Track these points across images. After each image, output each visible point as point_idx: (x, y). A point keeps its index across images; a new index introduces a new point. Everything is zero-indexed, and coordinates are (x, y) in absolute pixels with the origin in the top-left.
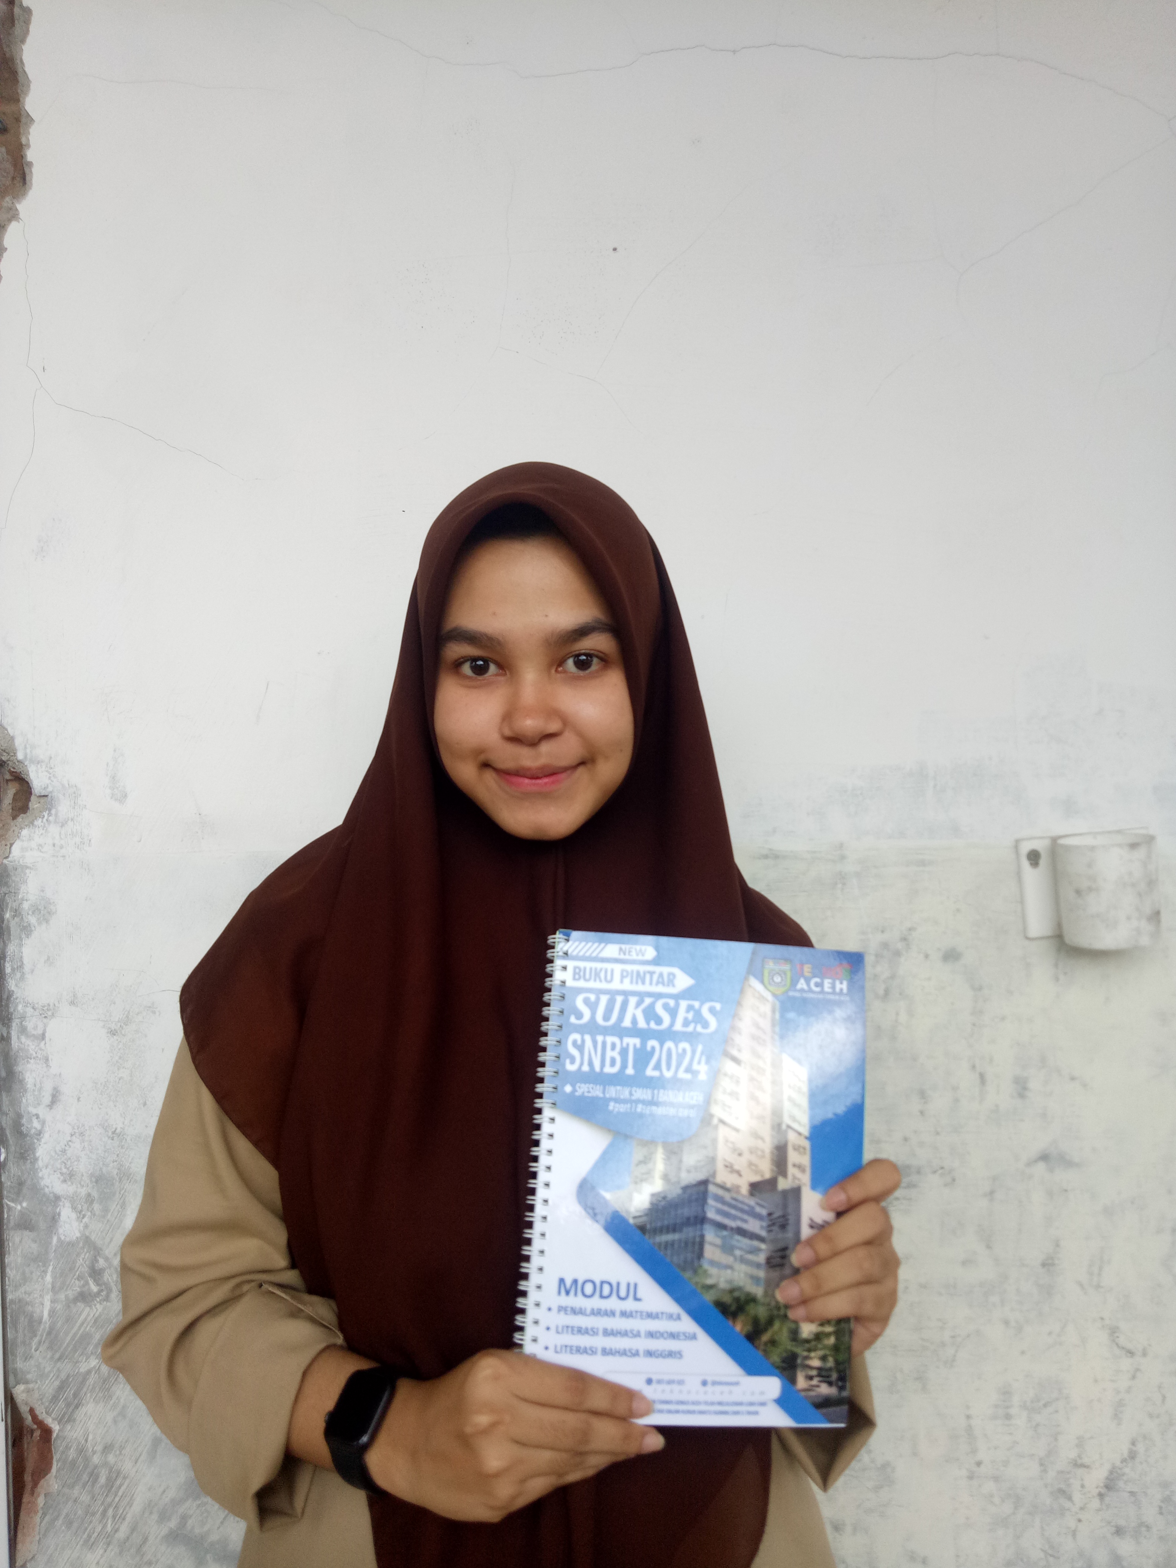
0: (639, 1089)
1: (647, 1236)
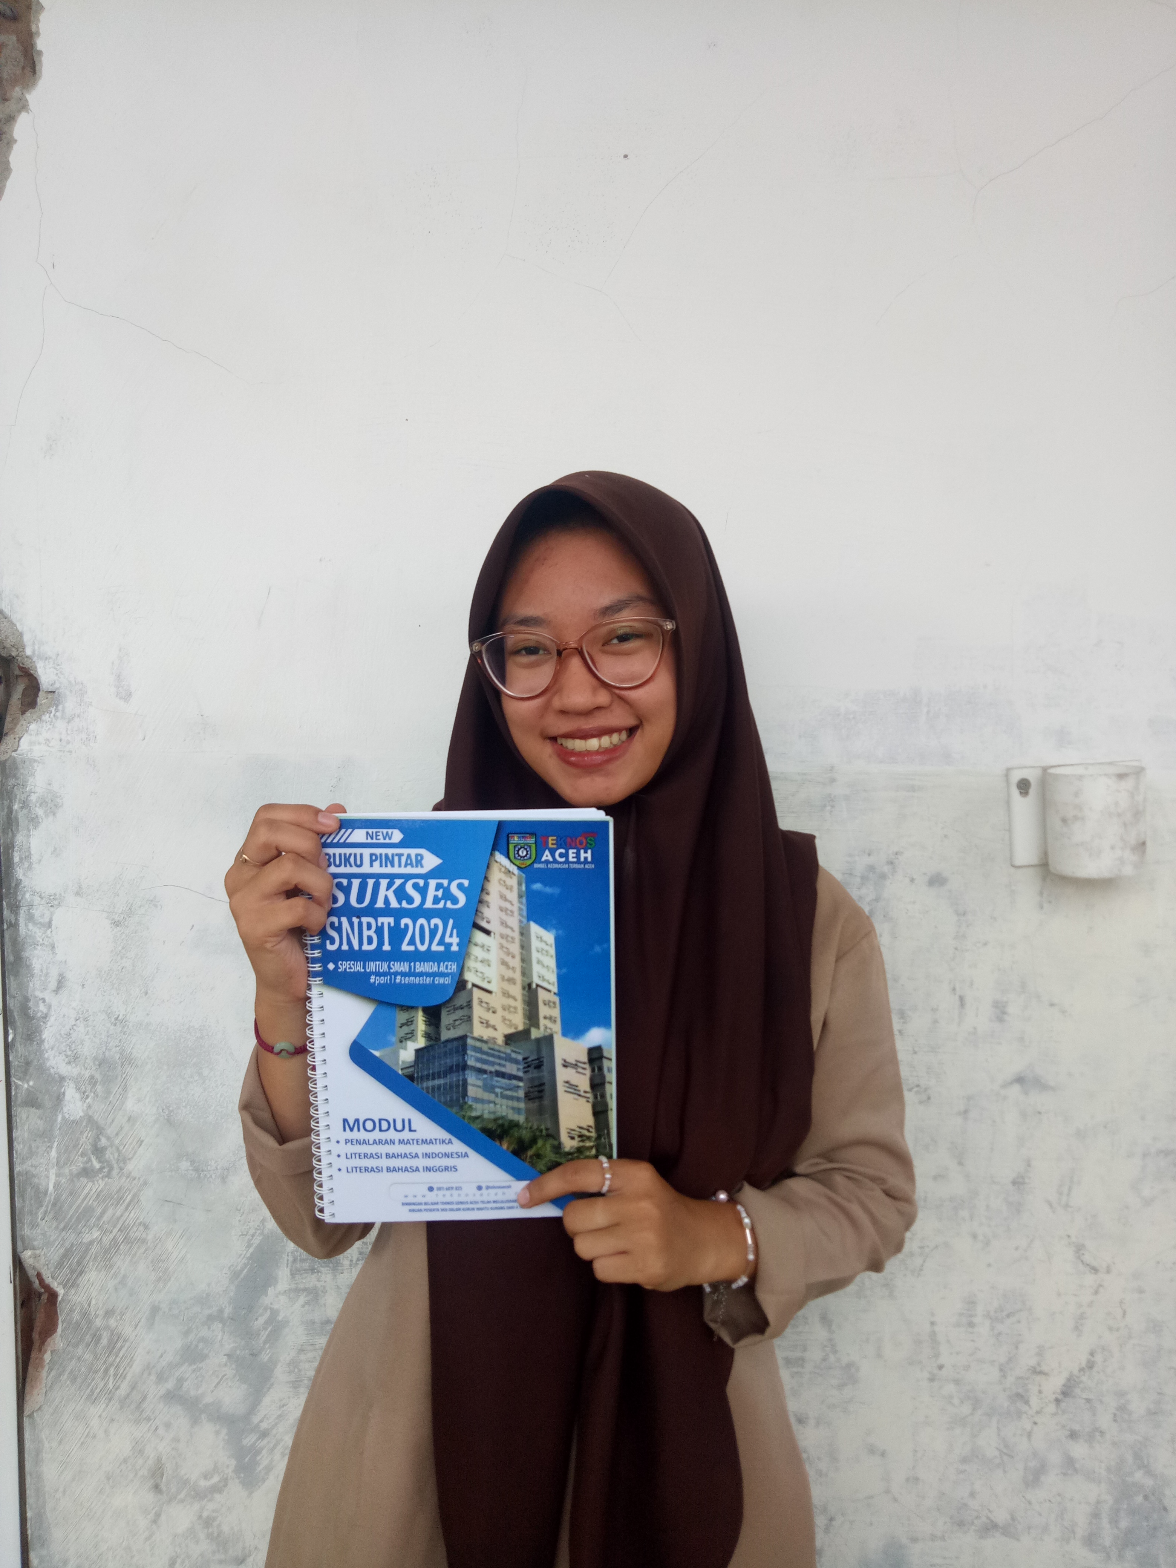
0: (396, 963)
1: (416, 1083)
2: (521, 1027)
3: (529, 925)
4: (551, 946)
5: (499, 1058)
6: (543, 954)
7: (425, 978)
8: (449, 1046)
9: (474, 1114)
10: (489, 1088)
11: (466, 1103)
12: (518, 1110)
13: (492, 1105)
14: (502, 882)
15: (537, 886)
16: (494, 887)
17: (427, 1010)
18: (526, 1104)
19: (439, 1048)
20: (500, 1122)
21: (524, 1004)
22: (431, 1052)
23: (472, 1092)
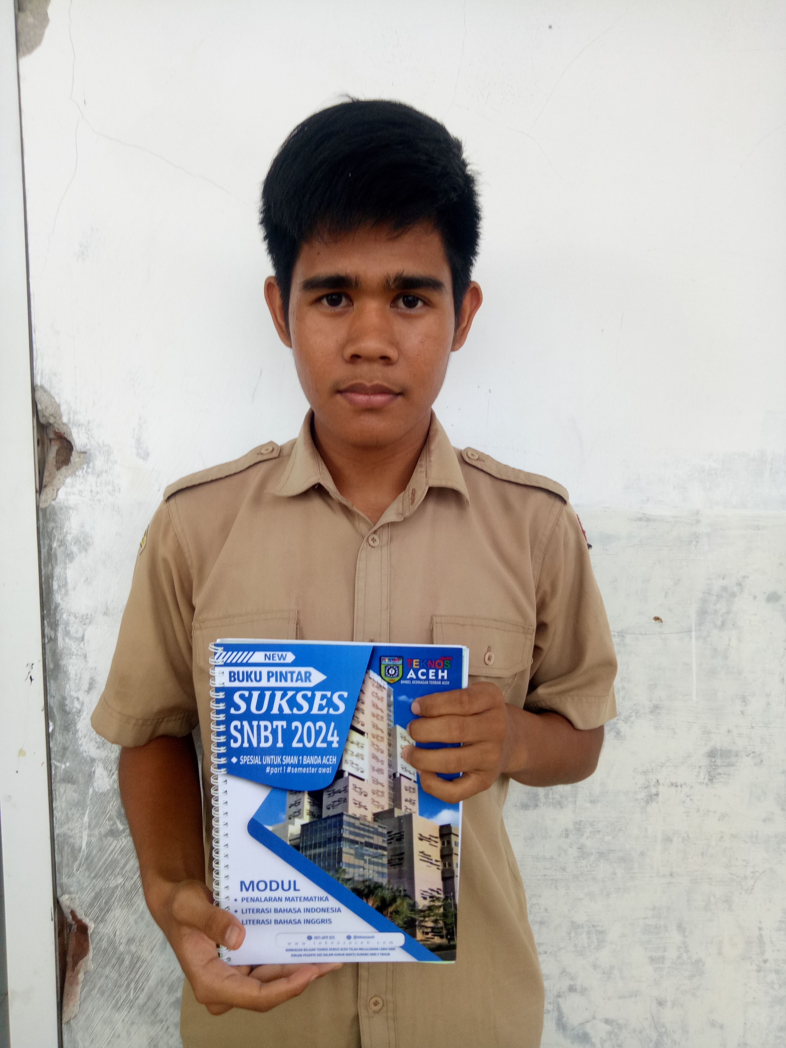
0: (287, 757)
1: (301, 851)
2: (386, 808)
3: (395, 729)
5: (368, 831)
7: (310, 768)
8: (329, 822)
9: (347, 876)
10: (360, 856)
11: (340, 868)
12: (382, 874)
13: (361, 870)
14: (375, 694)
15: (403, 698)
16: (368, 698)
17: (311, 794)
18: (389, 869)
19: (321, 823)
20: (367, 883)
21: (390, 789)
22: (314, 827)
23: (346, 858)
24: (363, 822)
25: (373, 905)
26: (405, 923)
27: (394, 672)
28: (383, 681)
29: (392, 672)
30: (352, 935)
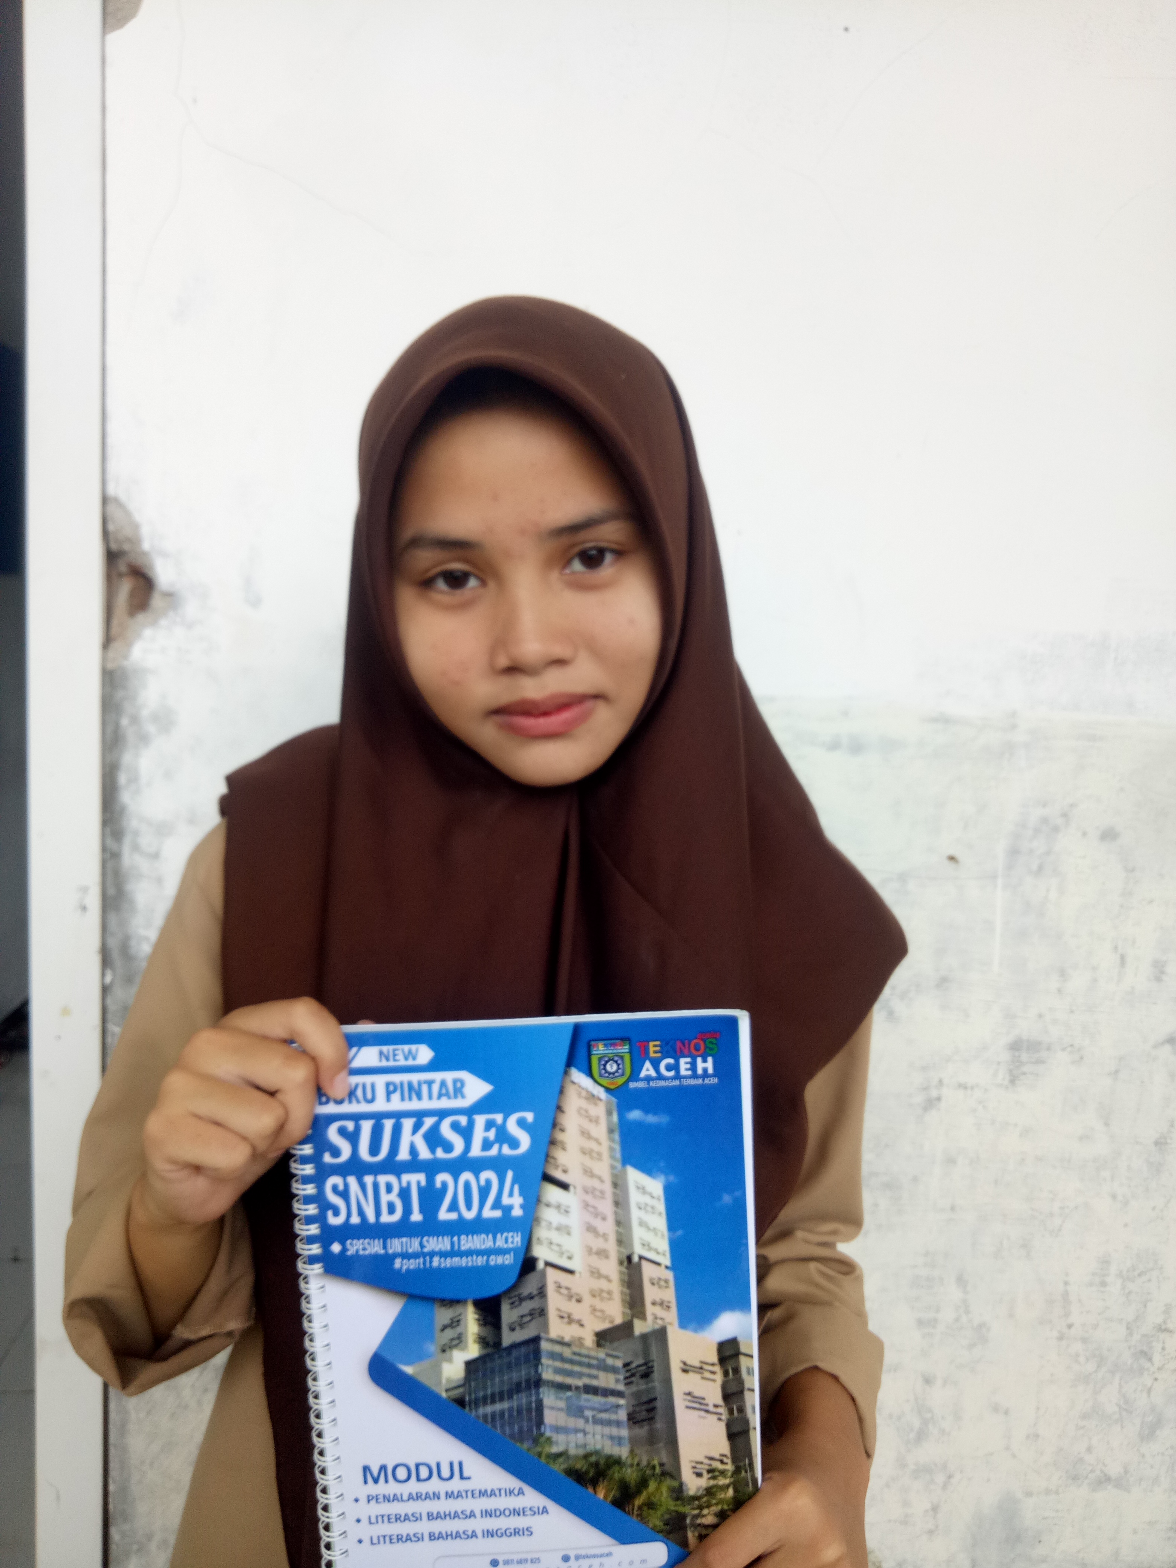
0: (431, 1238)
1: (467, 1409)
2: (619, 1320)
3: (624, 1173)
4: (659, 1199)
5: (589, 1366)
6: (647, 1212)
7: (475, 1257)
8: (515, 1353)
9: (555, 1450)
10: (577, 1412)
11: (542, 1435)
12: (619, 1440)
13: (580, 1435)
14: (583, 1112)
15: (635, 1115)
16: (571, 1121)
17: (479, 1304)
18: (630, 1428)
19: (500, 1357)
20: (593, 1459)
21: (623, 1285)
22: (489, 1365)
23: (549, 1417)
24: (576, 1350)
25: (605, 1497)
26: (666, 1524)
27: (615, 1067)
28: (596, 1085)
29: (612, 1067)
30: (572, 1555)
